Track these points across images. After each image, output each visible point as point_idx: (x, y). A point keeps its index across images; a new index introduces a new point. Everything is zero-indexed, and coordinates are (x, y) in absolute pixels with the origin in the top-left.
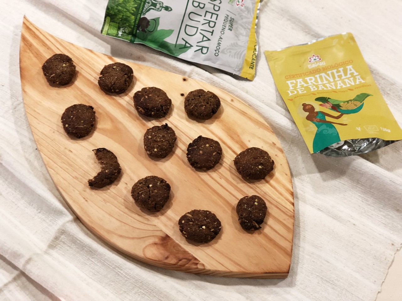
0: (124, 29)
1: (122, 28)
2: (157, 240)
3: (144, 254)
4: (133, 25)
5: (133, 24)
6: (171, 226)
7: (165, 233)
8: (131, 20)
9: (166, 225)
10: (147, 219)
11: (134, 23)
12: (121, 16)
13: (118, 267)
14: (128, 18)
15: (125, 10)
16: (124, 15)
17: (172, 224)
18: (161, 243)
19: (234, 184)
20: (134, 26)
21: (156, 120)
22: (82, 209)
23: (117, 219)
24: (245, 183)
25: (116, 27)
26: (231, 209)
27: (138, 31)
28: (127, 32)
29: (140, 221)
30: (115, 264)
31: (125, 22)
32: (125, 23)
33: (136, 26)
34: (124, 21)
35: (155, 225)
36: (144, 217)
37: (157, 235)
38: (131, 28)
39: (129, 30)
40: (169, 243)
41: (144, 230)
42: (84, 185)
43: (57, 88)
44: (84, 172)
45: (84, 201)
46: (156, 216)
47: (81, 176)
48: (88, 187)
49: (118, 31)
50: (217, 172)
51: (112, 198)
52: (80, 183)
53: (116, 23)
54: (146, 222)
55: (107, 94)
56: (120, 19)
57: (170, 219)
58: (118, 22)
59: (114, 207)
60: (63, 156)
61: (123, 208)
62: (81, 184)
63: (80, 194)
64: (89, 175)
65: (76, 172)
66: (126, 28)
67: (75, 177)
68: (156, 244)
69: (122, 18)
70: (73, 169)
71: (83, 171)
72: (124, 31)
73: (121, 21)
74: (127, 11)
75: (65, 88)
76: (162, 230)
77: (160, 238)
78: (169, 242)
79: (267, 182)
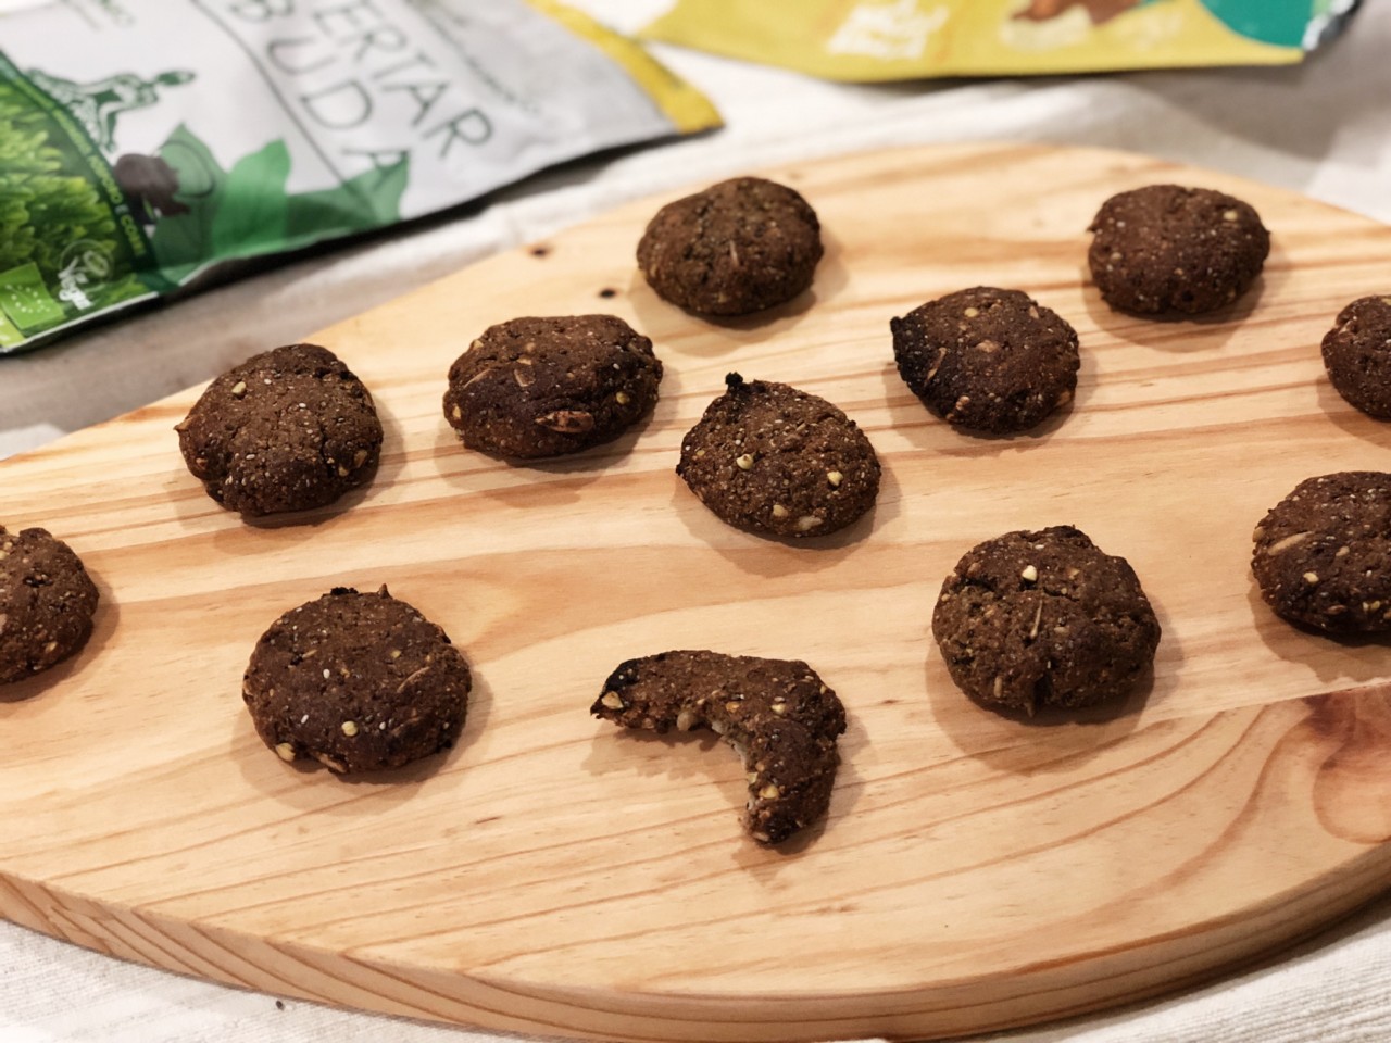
0: (81, 264)
1: (66, 264)
2: (1314, 751)
3: (1360, 840)
4: (108, 213)
5: (102, 211)
6: (1268, 661)
7: (1293, 701)
8: (79, 199)
9: (1250, 677)
10: (1159, 725)
11: (105, 205)
12: (24, 216)
13: (1334, 1011)
14: (57, 200)
15: (16, 178)
16: (32, 198)
17: (1265, 651)
18: (1340, 745)
19: (1214, 361)
20: (117, 218)
21: (643, 431)
22: (883, 953)
23: (1066, 841)
24: (1234, 329)
25: (34, 286)
26: (1335, 429)
27: (150, 230)
28: (101, 273)
29: (1152, 759)
30: (1305, 1012)
31: (61, 227)
32: (67, 232)
33: (122, 214)
34: (52, 227)
35: (1221, 715)
36: (1135, 731)
37: (1280, 735)
38: (109, 236)
39: (104, 256)
40: (1361, 715)
41: (1213, 768)
42: (743, 869)
43: (63, 686)
44: (668, 831)
45: (834, 923)
46: (1169, 689)
47: (677, 854)
48: (771, 862)
49: (56, 297)
50: (1108, 380)
51: (922, 796)
52: (717, 881)
53: (22, 262)
54: (1174, 738)
55: (316, 522)
56: (31, 230)
57: (1227, 646)
58: (25, 254)
59: (985, 818)
60: (483, 869)
61: (1015, 785)
62: (727, 879)
63: (780, 912)
64: (705, 816)
65: (637, 863)
66: (86, 256)
67: (659, 885)
68: (1329, 765)
69: (31, 217)
70: (605, 865)
71: (659, 833)
72: (83, 279)
73: (37, 235)
74: (24, 176)
75: (103, 654)
76: (1270, 701)
77: (1305, 732)
78: (1358, 711)
79: (1288, 267)
